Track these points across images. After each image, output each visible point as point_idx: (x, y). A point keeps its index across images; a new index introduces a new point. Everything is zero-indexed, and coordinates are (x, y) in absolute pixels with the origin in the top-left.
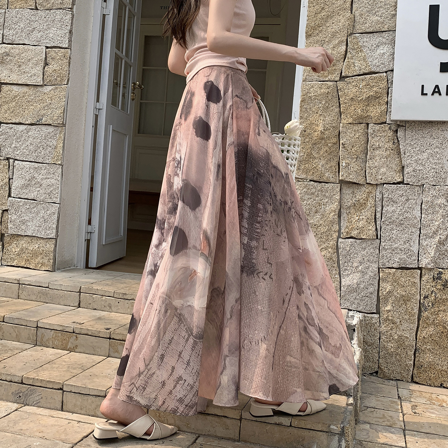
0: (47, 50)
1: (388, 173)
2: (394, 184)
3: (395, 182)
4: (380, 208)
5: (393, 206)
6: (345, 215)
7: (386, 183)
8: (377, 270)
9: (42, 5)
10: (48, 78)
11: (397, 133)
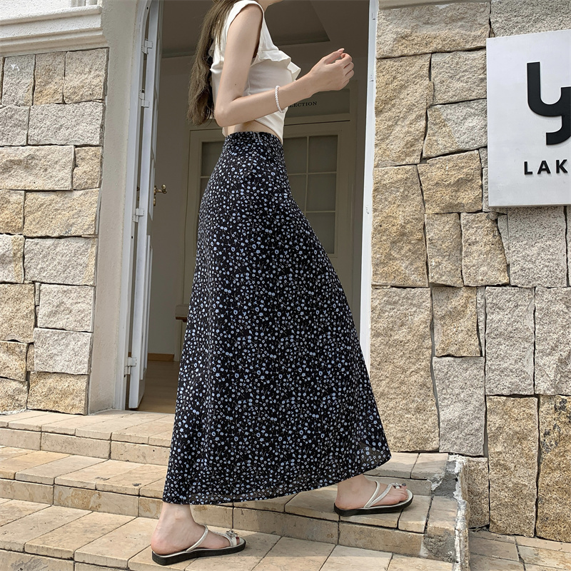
0: (76, 149)
1: (489, 273)
2: (498, 286)
3: (500, 283)
4: (484, 317)
5: (498, 313)
6: (439, 326)
7: (488, 286)
8: (483, 398)
9: (69, 98)
10: (77, 182)
11: (497, 223)
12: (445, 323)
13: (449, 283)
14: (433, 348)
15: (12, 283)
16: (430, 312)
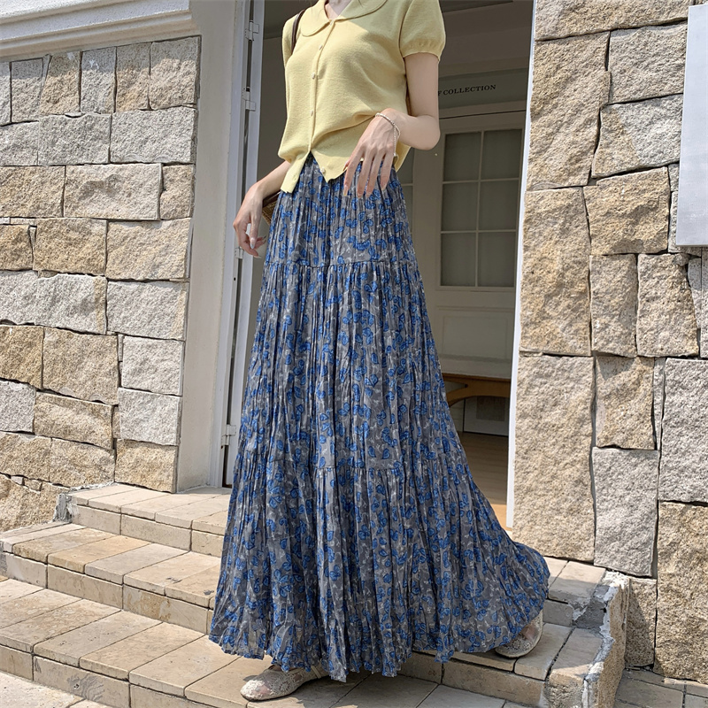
0: (164, 168)
1: (673, 340)
2: (683, 357)
3: (686, 354)
4: (661, 398)
5: (681, 394)
6: (603, 408)
7: (669, 357)
8: (655, 503)
9: (156, 103)
10: (164, 210)
11: (687, 271)
12: (609, 404)
13: (617, 352)
14: (593, 435)
15: (94, 334)
16: (591, 389)
